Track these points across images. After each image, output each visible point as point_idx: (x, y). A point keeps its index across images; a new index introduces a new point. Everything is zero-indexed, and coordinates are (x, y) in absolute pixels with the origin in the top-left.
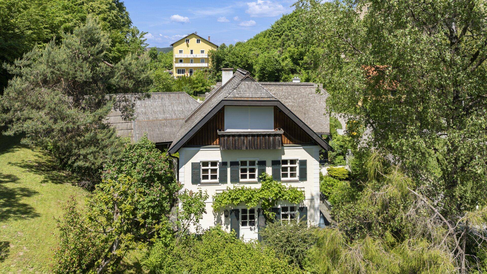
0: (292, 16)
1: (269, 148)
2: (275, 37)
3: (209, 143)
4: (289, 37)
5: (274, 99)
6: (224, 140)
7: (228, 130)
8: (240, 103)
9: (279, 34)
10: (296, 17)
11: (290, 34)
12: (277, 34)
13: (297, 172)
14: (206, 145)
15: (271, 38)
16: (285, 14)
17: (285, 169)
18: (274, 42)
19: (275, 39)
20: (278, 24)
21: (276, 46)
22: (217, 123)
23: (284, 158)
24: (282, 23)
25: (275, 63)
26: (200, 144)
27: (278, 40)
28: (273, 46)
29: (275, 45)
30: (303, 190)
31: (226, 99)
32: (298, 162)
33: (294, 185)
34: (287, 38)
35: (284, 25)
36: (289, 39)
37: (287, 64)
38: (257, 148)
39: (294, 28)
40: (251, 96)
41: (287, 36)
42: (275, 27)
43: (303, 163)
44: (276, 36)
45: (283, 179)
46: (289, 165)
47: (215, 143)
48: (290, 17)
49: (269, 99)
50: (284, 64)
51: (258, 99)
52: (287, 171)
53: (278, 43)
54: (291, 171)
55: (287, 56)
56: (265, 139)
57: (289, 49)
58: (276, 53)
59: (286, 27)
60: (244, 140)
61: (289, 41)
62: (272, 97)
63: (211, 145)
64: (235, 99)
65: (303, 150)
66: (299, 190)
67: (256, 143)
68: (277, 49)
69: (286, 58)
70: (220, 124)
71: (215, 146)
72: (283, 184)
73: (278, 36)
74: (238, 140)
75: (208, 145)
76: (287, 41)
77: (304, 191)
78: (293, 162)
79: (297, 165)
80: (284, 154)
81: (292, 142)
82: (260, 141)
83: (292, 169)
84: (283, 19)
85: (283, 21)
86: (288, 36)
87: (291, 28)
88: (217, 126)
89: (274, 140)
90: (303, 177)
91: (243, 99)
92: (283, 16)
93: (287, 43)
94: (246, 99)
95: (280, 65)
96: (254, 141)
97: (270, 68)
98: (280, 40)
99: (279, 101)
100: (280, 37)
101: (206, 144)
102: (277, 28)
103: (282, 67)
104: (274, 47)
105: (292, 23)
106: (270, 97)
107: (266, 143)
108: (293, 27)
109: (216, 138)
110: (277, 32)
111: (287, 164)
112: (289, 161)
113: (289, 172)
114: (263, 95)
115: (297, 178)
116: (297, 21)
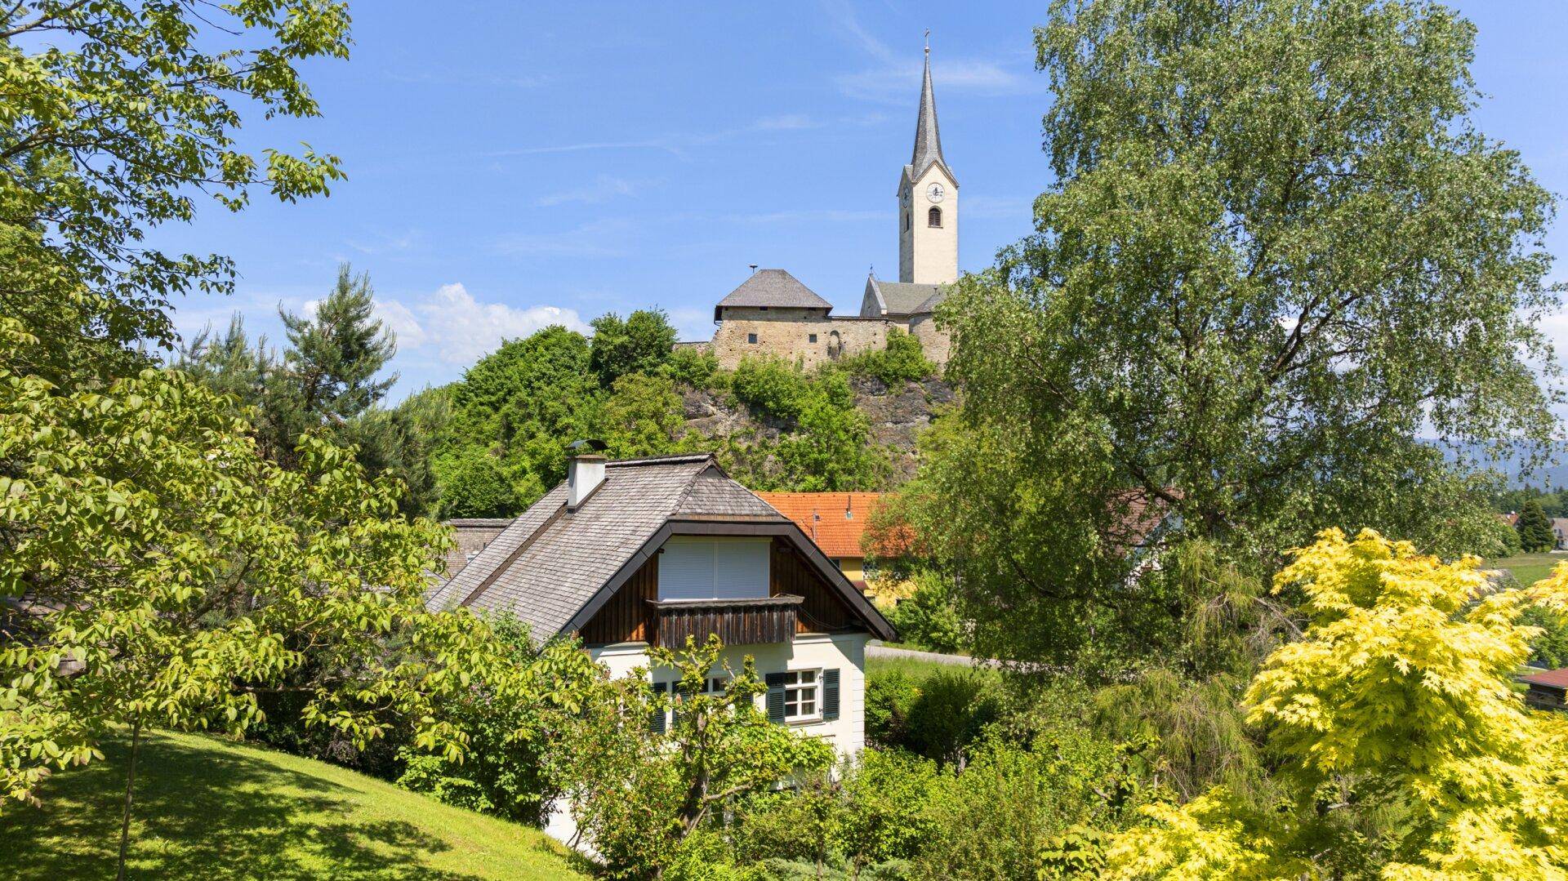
0: (532, 346)
1: (770, 640)
2: (481, 408)
3: (621, 638)
4: (530, 409)
5: (783, 520)
6: (671, 623)
7: (666, 600)
8: (709, 529)
9: (494, 399)
10: (547, 349)
11: (531, 400)
12: (485, 399)
13: (819, 700)
14: (612, 642)
15: (465, 411)
16: (511, 340)
17: (792, 694)
18: (475, 424)
19: (479, 414)
20: (490, 369)
21: (482, 437)
22: (641, 585)
23: (792, 665)
24: (502, 366)
25: (495, 485)
26: (597, 641)
27: (488, 417)
28: (472, 435)
29: (481, 432)
30: (831, 740)
31: (674, 518)
32: (821, 674)
33: (811, 731)
34: (522, 412)
35: (508, 372)
36: (530, 416)
37: (531, 488)
38: (745, 643)
39: (541, 383)
40: (730, 512)
41: (522, 404)
42: (479, 378)
43: (832, 677)
44: (482, 404)
45: (788, 719)
46: (800, 684)
47: (634, 635)
48: (528, 350)
49: (770, 519)
50: (522, 490)
51: (747, 519)
52: (795, 699)
53: (488, 427)
54: (803, 699)
55: (527, 464)
56: (762, 619)
57: (530, 444)
58: (488, 456)
59: (516, 377)
60: (715, 621)
61: (529, 422)
62: (777, 515)
63: (624, 641)
64: (696, 518)
65: (832, 646)
66: (824, 741)
67: (741, 629)
68: (487, 445)
69: (524, 472)
70: (647, 587)
71: (635, 643)
72: (791, 730)
73: (491, 404)
74: (702, 621)
75: (618, 641)
76: (522, 421)
77: (832, 745)
78: (809, 675)
79: (818, 684)
80: (791, 657)
81: (808, 627)
82: (752, 623)
83: (809, 693)
84: (504, 354)
85: (506, 360)
86: (526, 405)
87: (531, 382)
88: (642, 590)
89: (781, 620)
90: (832, 709)
91: (712, 518)
92: (505, 343)
93: (523, 427)
94: (720, 519)
95: (511, 492)
96: (738, 624)
97: (482, 501)
98: (495, 417)
99: (793, 524)
100: (497, 409)
101: (614, 638)
102: (486, 380)
103: (517, 499)
104: (477, 441)
105: (535, 366)
106: (772, 515)
107: (762, 627)
108: (538, 379)
109: (638, 624)
110: (487, 392)
111: (795, 681)
112: (799, 675)
113: (799, 702)
114: (757, 510)
115: (817, 715)
116: (550, 361)
